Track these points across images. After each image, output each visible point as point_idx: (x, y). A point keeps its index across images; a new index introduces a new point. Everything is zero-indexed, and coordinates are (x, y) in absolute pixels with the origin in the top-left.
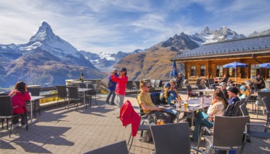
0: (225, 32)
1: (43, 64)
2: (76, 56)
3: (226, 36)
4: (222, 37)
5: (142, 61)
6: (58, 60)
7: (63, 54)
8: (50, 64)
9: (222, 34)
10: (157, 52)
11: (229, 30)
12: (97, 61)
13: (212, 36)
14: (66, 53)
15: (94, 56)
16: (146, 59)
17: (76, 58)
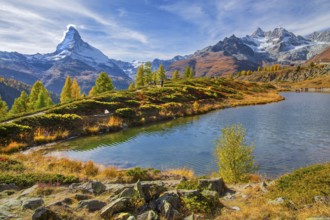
0: (280, 33)
1: (79, 75)
2: (109, 65)
3: (281, 38)
4: (278, 39)
5: (194, 68)
6: (94, 70)
7: (95, 63)
8: (87, 75)
9: (277, 36)
10: (208, 57)
11: (284, 30)
12: (130, 70)
13: (265, 39)
14: (98, 62)
15: (127, 65)
16: (198, 66)
17: (110, 68)
